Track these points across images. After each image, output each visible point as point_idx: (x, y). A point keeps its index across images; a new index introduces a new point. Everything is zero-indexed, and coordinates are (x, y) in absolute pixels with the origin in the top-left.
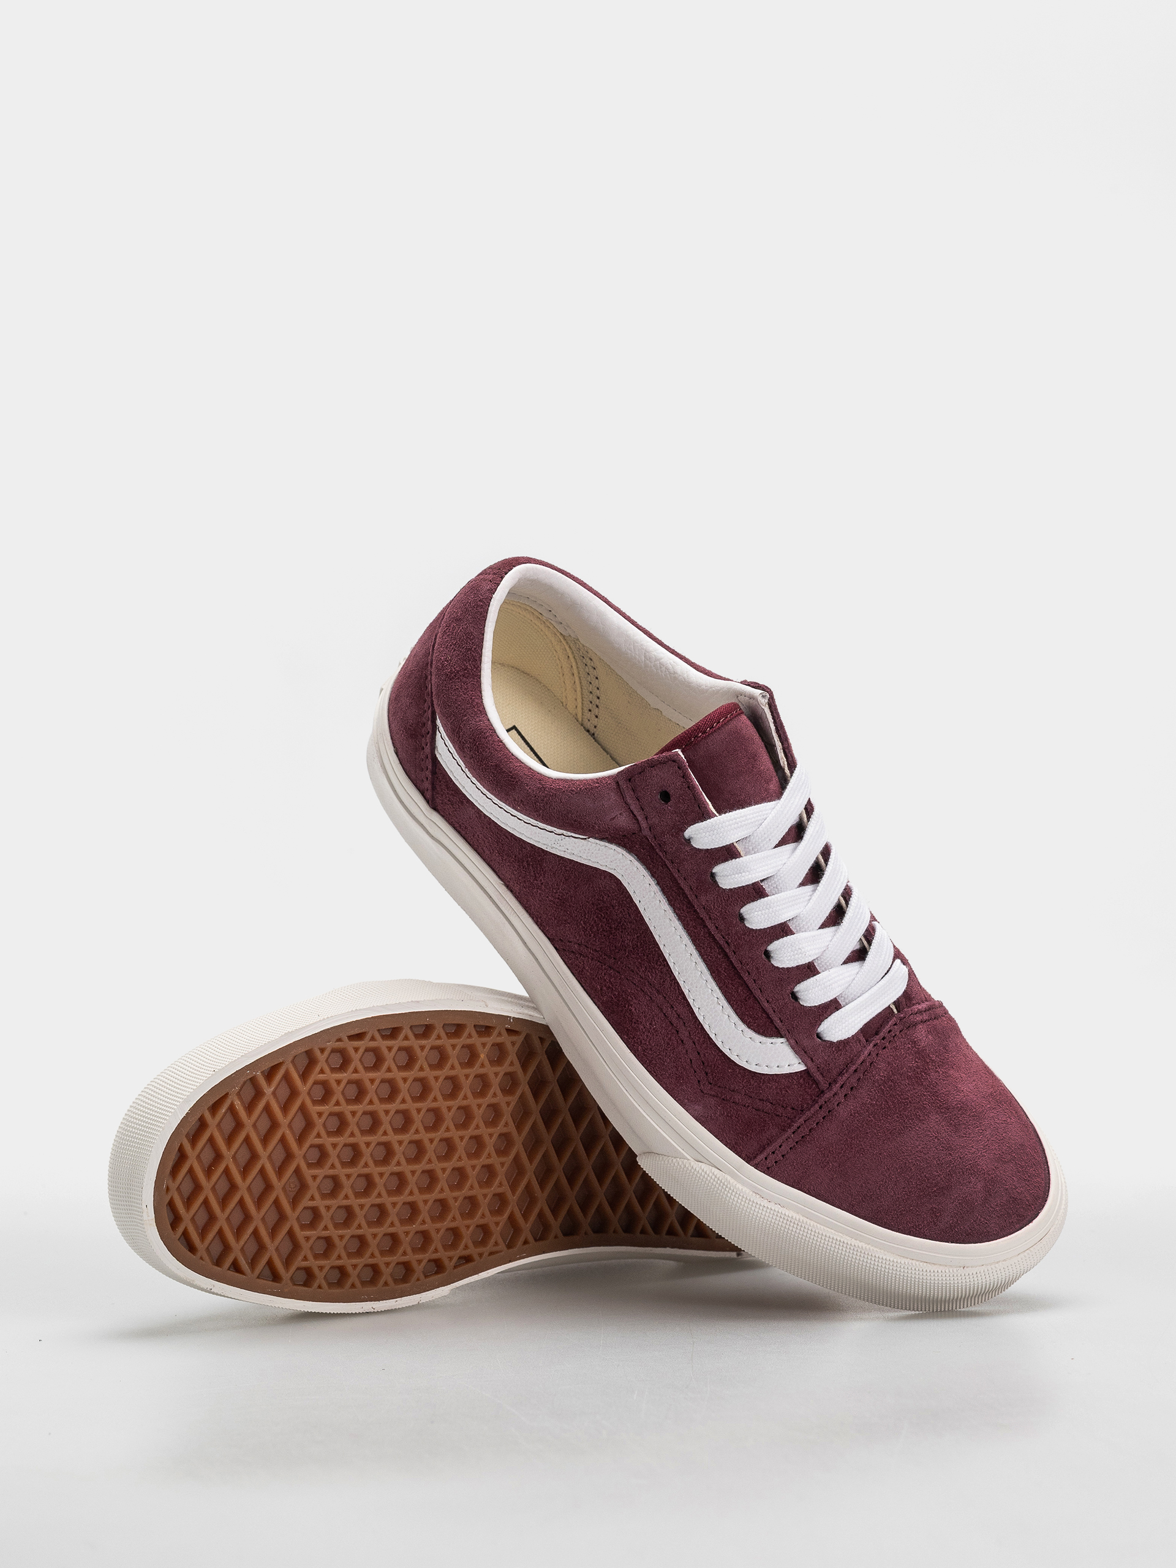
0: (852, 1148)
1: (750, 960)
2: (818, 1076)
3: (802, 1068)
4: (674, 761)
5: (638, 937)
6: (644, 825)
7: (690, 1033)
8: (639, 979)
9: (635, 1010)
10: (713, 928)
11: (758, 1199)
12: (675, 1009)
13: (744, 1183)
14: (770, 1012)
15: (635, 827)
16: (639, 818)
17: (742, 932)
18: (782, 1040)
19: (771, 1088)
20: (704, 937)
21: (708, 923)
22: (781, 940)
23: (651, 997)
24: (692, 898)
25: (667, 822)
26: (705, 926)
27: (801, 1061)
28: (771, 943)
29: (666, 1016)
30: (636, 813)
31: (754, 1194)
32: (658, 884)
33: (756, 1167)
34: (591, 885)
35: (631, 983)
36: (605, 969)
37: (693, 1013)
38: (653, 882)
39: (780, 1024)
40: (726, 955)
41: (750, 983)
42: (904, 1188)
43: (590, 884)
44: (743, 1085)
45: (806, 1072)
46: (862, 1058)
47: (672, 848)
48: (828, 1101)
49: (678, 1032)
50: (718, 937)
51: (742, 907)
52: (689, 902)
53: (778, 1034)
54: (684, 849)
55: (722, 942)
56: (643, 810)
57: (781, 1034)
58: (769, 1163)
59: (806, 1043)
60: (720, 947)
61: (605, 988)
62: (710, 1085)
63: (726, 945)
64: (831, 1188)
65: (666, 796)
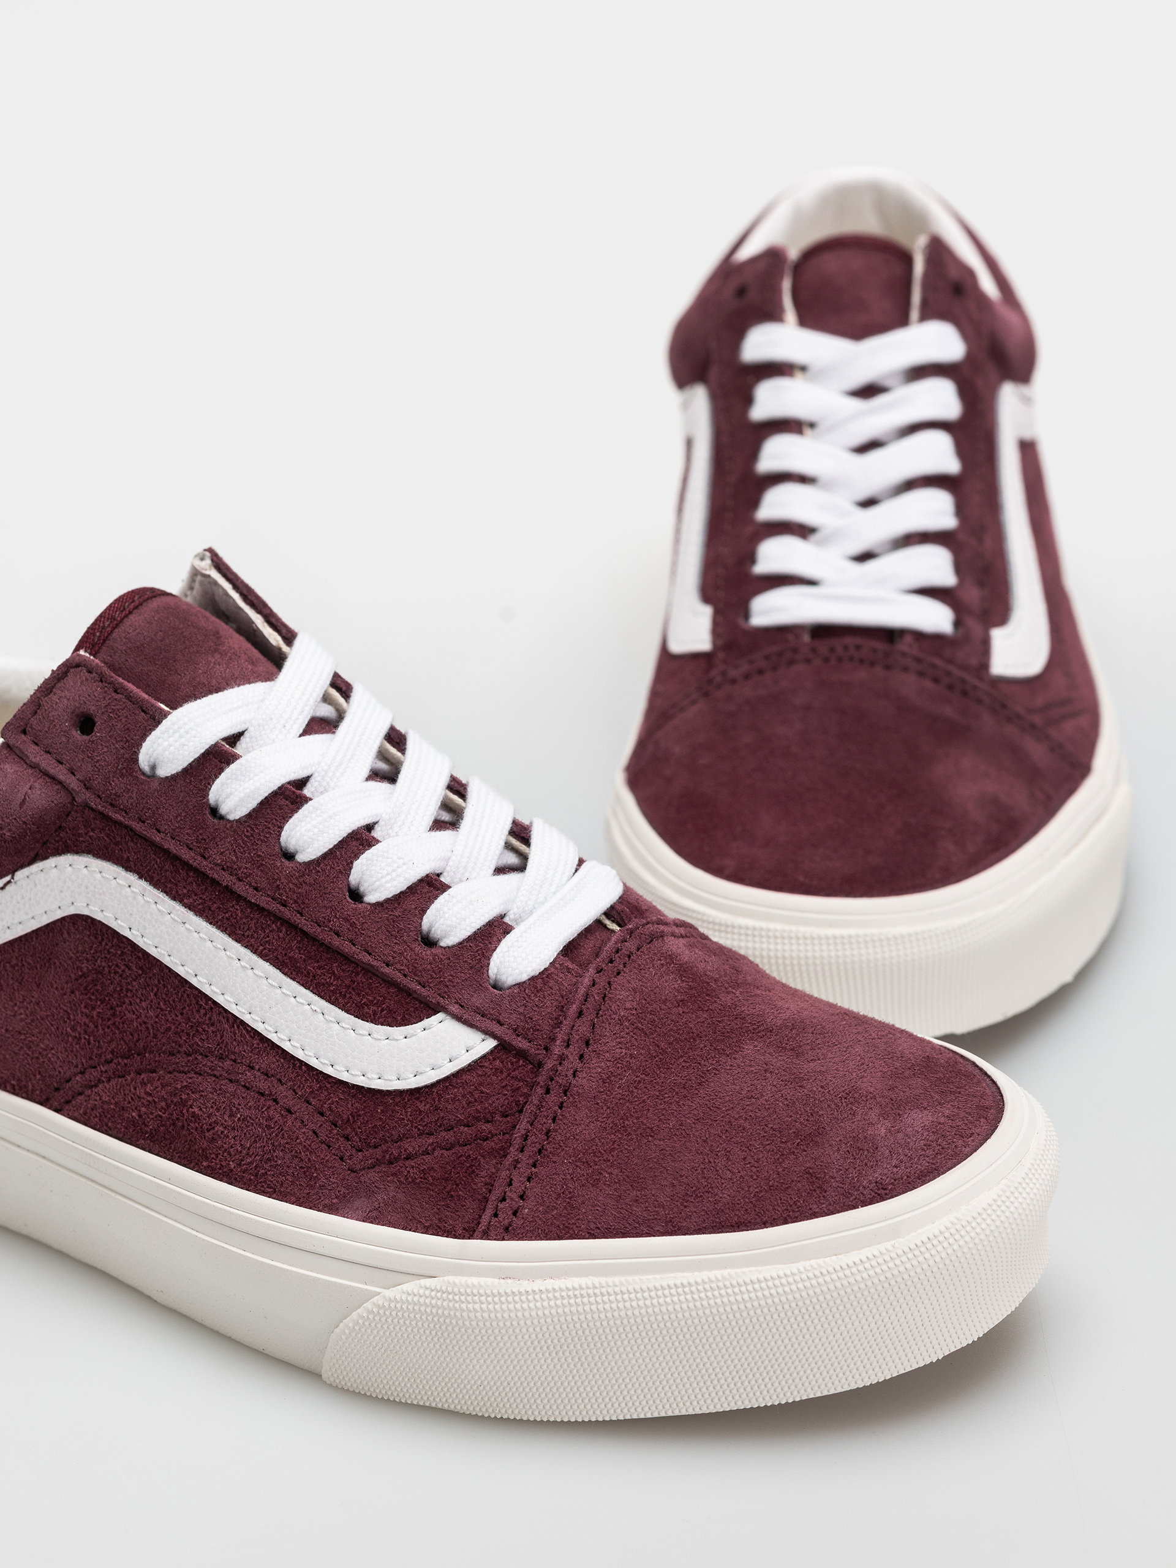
0: (629, 1134)
1: (329, 911)
2: (521, 1043)
3: (491, 1044)
4: (78, 666)
5: (156, 995)
6: (73, 782)
7: (294, 1091)
8: (186, 1060)
9: (201, 1109)
10: (251, 890)
11: (511, 1286)
12: (257, 1067)
13: (478, 1272)
14: (399, 976)
15: (62, 798)
16: (62, 777)
17: (297, 874)
18: (440, 1016)
19: (453, 1100)
20: (247, 917)
21: (240, 888)
22: (362, 857)
23: (215, 1076)
24: (196, 861)
25: (105, 760)
26: (239, 898)
27: (483, 1036)
28: (351, 868)
29: (246, 1087)
30: (52, 771)
31: (502, 1281)
32: (141, 877)
33: (486, 1235)
34: (58, 963)
35: (177, 1075)
36: (132, 1080)
37: (284, 1053)
38: (132, 878)
39: (423, 990)
40: (292, 927)
41: (347, 948)
42: (744, 1159)
43: (55, 963)
44: (408, 1120)
45: (503, 1047)
46: (582, 991)
47: (131, 797)
48: (555, 1075)
49: (275, 1101)
50: (263, 901)
51: (280, 836)
52: (196, 870)
53: (431, 1010)
54: (149, 788)
55: (274, 907)
56: (62, 763)
57: (433, 1009)
58: (505, 1217)
59: (477, 1001)
60: (277, 918)
61: (143, 1109)
62: (360, 1153)
63: (282, 908)
64: (623, 1211)
65: (86, 724)
